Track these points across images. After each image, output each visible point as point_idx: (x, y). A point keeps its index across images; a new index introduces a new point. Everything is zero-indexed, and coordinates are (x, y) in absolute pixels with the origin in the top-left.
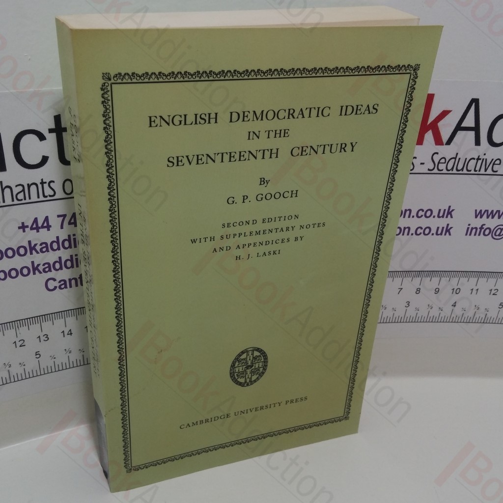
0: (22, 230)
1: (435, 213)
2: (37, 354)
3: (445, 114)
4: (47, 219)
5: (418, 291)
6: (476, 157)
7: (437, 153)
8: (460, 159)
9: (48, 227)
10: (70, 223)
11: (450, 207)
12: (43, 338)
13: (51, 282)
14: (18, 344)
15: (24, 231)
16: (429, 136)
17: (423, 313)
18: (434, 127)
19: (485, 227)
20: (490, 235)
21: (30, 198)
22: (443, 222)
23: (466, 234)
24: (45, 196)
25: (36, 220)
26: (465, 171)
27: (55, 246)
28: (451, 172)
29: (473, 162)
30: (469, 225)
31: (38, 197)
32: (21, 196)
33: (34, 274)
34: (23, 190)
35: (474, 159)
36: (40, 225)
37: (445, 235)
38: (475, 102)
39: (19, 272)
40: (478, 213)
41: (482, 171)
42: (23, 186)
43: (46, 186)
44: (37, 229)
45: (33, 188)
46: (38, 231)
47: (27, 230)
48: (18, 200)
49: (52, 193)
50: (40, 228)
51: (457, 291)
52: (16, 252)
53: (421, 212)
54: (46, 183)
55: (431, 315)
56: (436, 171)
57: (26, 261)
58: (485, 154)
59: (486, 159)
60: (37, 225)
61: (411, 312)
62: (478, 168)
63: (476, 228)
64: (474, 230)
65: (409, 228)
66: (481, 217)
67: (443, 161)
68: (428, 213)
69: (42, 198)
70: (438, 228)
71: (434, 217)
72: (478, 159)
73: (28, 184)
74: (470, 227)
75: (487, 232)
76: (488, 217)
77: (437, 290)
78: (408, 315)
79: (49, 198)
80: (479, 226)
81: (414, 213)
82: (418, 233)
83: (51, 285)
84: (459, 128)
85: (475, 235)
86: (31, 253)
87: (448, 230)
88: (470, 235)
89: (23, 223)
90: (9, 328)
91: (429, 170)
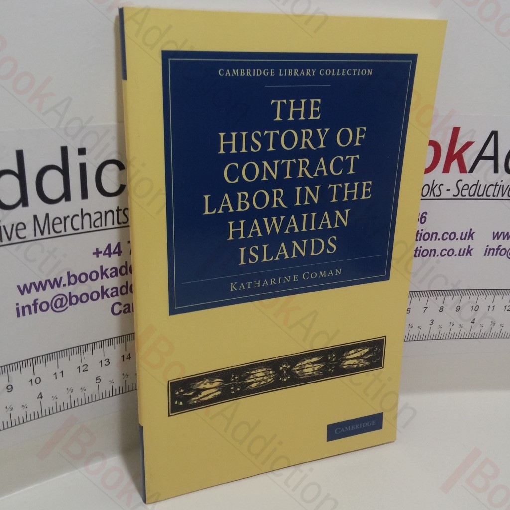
0: (95, 255)
1: (458, 236)
2: (98, 378)
3: (468, 144)
5: (441, 309)
6: (494, 184)
7: (461, 180)
8: (480, 185)
11: (471, 229)
12: (104, 362)
14: (82, 369)
16: (455, 165)
17: (445, 330)
18: (459, 157)
19: (501, 248)
20: (506, 254)
21: (105, 225)
22: (464, 244)
23: (485, 255)
26: (485, 197)
28: (472, 197)
29: (492, 188)
30: (487, 246)
32: (98, 223)
35: (492, 185)
36: (112, 251)
37: (466, 255)
38: (494, 134)
39: (89, 297)
40: (495, 234)
41: (500, 196)
42: (100, 213)
44: (109, 255)
45: (110, 215)
46: (110, 257)
47: (101, 255)
49: (125, 220)
50: (111, 253)
51: (476, 309)
52: (88, 277)
53: (446, 234)
54: (121, 210)
55: (452, 332)
56: (460, 196)
58: (502, 181)
59: (503, 186)
60: (109, 250)
61: (435, 330)
62: (495, 194)
63: (493, 249)
64: (492, 251)
65: (435, 250)
66: (498, 239)
67: (466, 187)
68: (452, 236)
70: (461, 249)
71: (457, 239)
72: (496, 185)
73: (105, 212)
74: (488, 248)
75: (503, 252)
76: (503, 239)
77: (458, 308)
78: (432, 333)
80: (496, 247)
81: (440, 236)
82: (443, 254)
84: (480, 157)
85: (492, 255)
86: (102, 278)
87: (469, 251)
88: (488, 255)
90: (75, 353)
91: (454, 196)
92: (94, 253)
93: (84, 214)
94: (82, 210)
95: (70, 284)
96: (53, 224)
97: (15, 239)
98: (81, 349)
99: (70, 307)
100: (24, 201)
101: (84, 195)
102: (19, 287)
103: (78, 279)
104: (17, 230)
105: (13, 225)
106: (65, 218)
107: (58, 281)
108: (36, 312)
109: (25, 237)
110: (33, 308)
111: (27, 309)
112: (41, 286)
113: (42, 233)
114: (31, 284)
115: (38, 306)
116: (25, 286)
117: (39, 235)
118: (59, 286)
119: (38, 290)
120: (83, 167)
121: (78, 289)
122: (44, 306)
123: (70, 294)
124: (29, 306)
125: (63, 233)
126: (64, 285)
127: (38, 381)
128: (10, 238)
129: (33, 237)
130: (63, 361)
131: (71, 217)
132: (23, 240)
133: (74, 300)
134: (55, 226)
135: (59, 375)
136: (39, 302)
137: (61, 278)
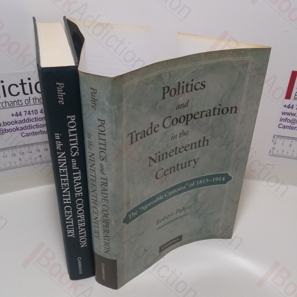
4: (20, 112)
9: (21, 115)
10: (28, 114)
13: (23, 134)
15: (13, 116)
24: (19, 105)
25: (17, 113)
27: (24, 121)
31: (17, 105)
33: (17, 131)
34: (12, 103)
43: (19, 102)
48: (11, 106)
57: (14, 126)
69: (18, 106)
79: (21, 106)
83: (23, 135)
89: (13, 114)
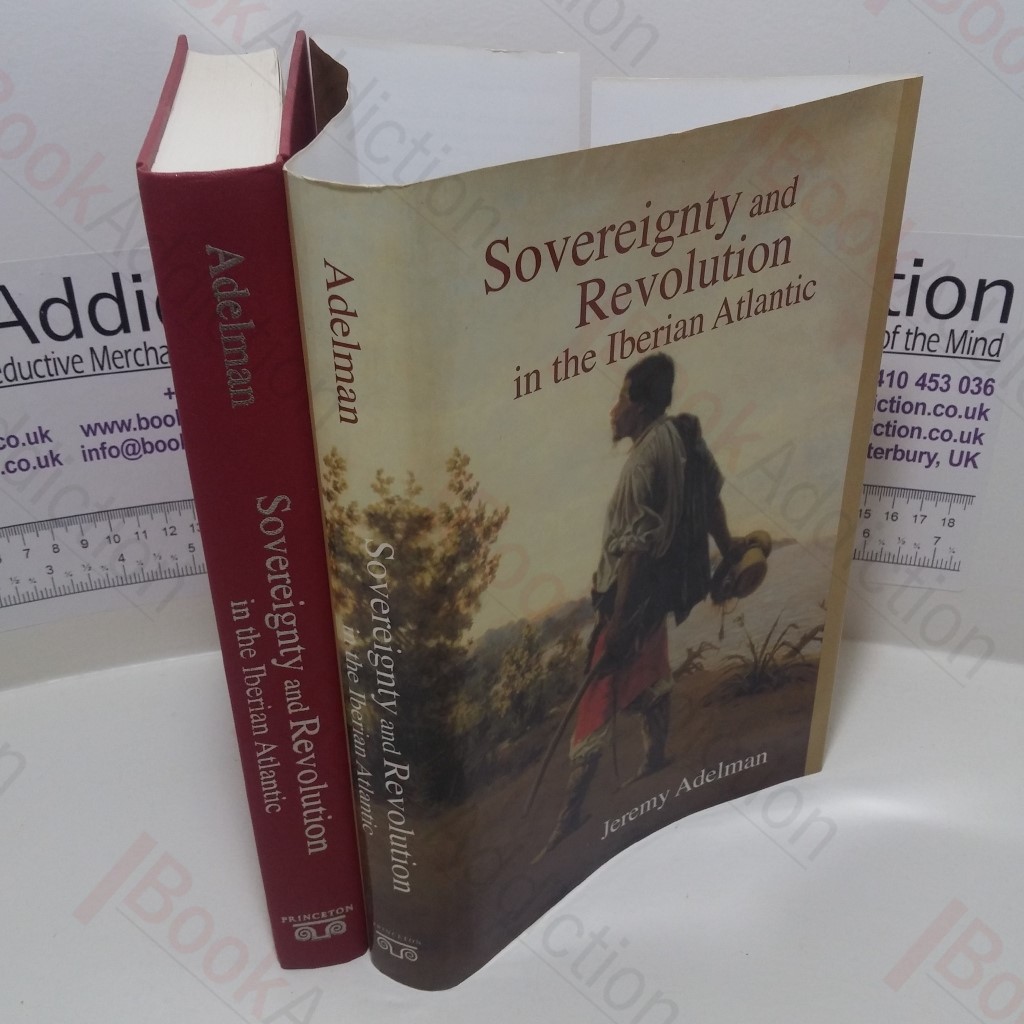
92: (165, 394)
93: (148, 347)
94: (145, 343)
95: (141, 428)
96: (114, 359)
97: (71, 373)
98: (166, 506)
99: (144, 456)
100: (77, 332)
101: (146, 327)
102: (82, 427)
103: (150, 423)
104: (73, 363)
105: (68, 358)
106: (126, 352)
107: (127, 422)
108: (105, 457)
109: (82, 372)
110: (100, 452)
111: (94, 453)
112: (107, 428)
113: (102, 368)
114: (96, 425)
115: (107, 451)
116: (89, 426)
117: (98, 371)
118: (128, 429)
119: (104, 432)
120: (140, 294)
121: (152, 435)
122: (114, 452)
123: (143, 439)
124: (95, 450)
125: (126, 369)
126: (135, 429)
127: (116, 538)
128: (66, 372)
129: (92, 372)
130: (144, 518)
131: (133, 350)
132: (80, 374)
133: (148, 448)
134: (116, 361)
135: (142, 536)
136: (108, 446)
137: (130, 420)
